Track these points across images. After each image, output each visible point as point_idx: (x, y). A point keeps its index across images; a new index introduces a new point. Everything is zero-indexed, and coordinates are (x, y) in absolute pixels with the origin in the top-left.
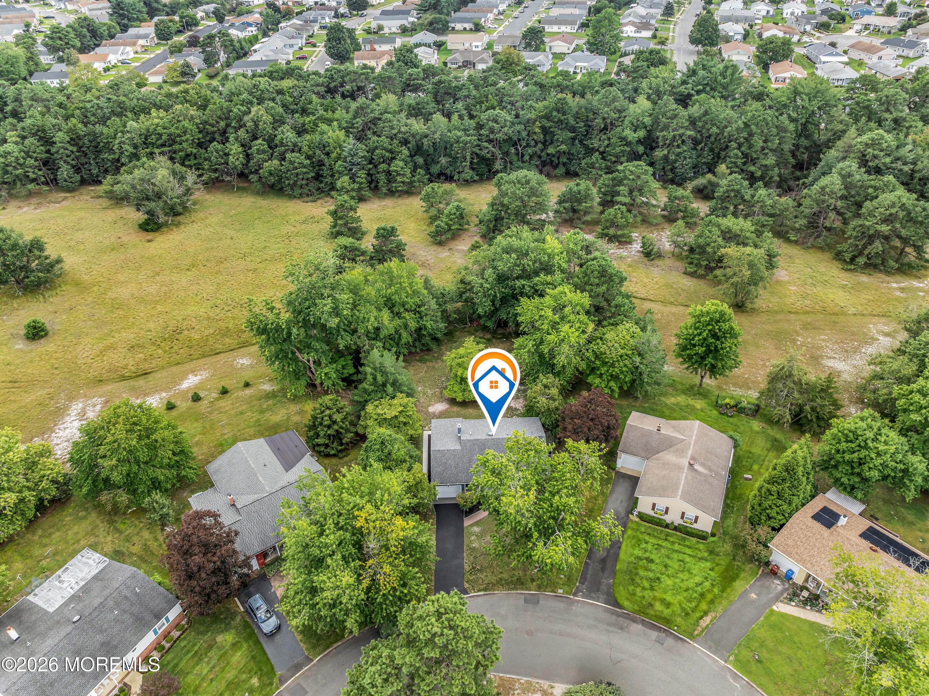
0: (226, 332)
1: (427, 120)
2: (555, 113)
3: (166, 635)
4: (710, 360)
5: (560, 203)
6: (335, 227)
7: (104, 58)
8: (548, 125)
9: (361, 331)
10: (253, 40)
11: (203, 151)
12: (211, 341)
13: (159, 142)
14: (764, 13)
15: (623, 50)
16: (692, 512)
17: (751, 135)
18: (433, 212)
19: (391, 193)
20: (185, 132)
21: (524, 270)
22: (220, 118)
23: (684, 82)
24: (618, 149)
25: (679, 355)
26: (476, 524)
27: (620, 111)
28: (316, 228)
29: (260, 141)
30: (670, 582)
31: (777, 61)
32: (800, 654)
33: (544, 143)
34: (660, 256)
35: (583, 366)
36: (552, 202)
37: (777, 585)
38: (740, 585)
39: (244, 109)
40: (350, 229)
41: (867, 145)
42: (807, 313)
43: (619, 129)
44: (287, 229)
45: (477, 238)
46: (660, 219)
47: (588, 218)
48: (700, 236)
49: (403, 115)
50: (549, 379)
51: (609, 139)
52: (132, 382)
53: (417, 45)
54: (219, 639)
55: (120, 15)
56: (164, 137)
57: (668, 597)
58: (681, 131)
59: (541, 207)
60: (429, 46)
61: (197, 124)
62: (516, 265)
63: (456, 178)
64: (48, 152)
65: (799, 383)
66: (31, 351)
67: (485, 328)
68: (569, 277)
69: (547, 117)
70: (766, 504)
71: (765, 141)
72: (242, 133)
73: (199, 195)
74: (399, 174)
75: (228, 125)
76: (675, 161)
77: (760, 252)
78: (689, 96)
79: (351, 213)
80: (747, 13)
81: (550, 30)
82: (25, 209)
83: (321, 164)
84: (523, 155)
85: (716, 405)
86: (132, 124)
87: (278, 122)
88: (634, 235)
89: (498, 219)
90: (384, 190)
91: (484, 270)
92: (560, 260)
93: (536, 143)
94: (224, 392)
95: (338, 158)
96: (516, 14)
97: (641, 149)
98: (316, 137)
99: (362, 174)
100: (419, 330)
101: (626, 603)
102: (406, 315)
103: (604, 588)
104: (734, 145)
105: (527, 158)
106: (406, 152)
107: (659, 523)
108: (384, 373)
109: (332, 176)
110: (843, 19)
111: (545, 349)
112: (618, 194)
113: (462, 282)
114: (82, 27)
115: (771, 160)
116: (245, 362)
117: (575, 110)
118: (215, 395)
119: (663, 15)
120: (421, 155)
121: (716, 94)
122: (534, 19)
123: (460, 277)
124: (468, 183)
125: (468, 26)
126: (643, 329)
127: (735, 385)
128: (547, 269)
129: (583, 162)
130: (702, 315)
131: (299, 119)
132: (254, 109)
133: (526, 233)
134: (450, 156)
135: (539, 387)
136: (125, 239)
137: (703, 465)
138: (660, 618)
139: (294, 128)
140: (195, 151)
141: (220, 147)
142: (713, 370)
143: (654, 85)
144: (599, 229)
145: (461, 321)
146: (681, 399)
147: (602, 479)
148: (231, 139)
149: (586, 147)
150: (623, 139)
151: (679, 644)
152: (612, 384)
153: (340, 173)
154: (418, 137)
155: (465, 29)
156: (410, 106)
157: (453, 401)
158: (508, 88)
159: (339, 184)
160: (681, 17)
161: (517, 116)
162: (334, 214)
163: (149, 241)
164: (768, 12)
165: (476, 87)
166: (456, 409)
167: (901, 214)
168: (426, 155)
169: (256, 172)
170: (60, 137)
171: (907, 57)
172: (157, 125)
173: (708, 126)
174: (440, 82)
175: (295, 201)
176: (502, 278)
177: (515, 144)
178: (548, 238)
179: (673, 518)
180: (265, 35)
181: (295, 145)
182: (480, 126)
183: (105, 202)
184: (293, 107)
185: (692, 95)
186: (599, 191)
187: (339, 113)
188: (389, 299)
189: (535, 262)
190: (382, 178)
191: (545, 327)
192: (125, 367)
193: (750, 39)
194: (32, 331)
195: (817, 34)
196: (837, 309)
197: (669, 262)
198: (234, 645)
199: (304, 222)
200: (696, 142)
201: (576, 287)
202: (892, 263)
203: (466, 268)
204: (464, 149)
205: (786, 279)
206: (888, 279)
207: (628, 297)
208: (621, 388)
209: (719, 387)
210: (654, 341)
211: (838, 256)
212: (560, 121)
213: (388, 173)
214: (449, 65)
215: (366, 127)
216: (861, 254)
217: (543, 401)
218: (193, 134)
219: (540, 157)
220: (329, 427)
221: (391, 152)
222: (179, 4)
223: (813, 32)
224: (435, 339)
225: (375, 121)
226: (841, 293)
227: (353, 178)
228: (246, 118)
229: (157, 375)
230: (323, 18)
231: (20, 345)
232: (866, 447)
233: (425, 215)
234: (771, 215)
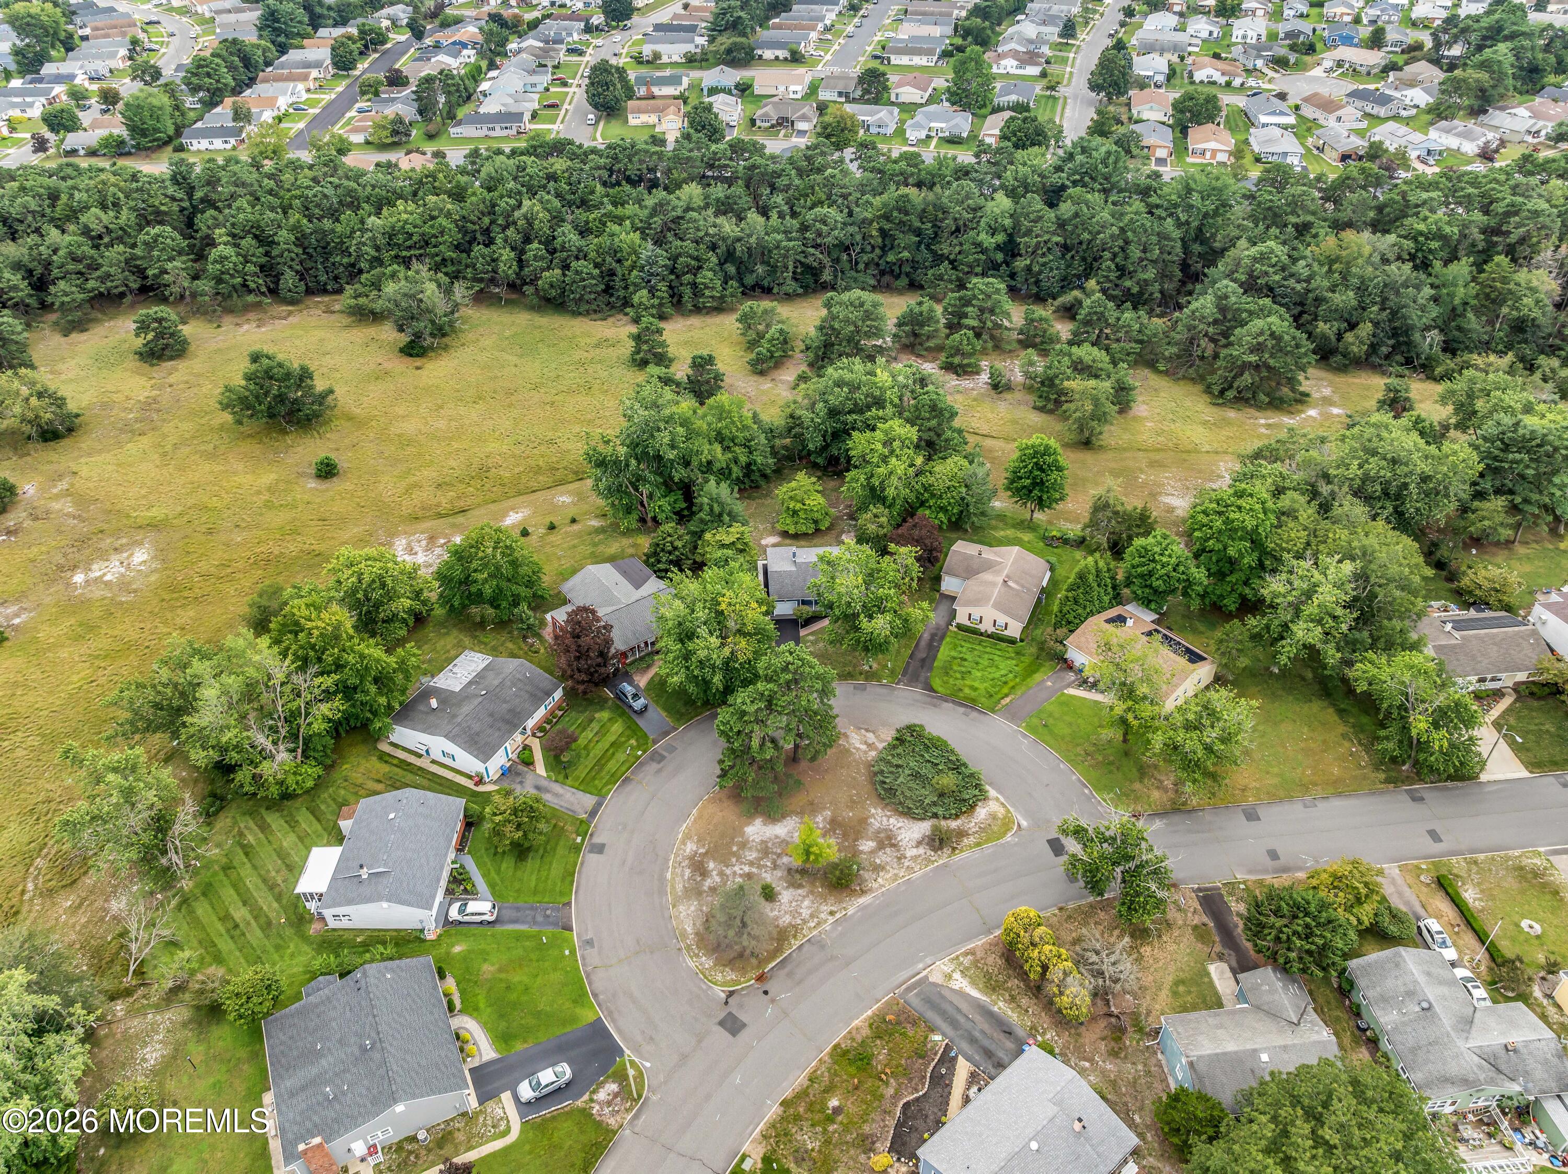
0: (538, 470)
1: (740, 219)
2: (895, 214)
3: (552, 713)
4: (1036, 492)
5: (899, 325)
6: (638, 353)
7: (271, 102)
8: (887, 227)
9: (695, 463)
10: (476, 75)
11: (464, 255)
12: (524, 479)
13: (408, 243)
14: (1205, 34)
15: (996, 101)
16: (1002, 619)
17: (1127, 242)
18: (752, 335)
19: (698, 310)
20: (442, 233)
21: (856, 404)
22: (483, 214)
23: (1059, 169)
24: (971, 258)
25: (1008, 488)
26: (812, 634)
27: (975, 210)
28: (613, 353)
29: (535, 245)
30: (979, 674)
31: (1200, 124)
32: (1080, 721)
33: (883, 248)
34: (1009, 388)
35: (912, 497)
36: (890, 325)
37: (1071, 676)
38: (1038, 677)
39: (512, 202)
40: (655, 355)
41: (1255, 259)
42: (1158, 450)
43: (972, 233)
44: (578, 355)
45: (804, 368)
46: (1015, 345)
47: (931, 344)
48: (1050, 368)
49: (710, 211)
50: (879, 509)
51: (961, 244)
52: (451, 520)
53: (713, 91)
54: (597, 715)
55: (275, 29)
56: (415, 238)
57: (976, 684)
58: (1046, 237)
59: (877, 333)
60: (730, 93)
61: (456, 221)
62: (847, 399)
63: (775, 290)
64: (267, 254)
65: (1116, 513)
66: (327, 490)
67: (815, 466)
68: (900, 412)
69: (887, 217)
70: (1065, 610)
71: (1144, 251)
72: (511, 232)
73: (469, 312)
74: (707, 287)
75: (493, 222)
76: (1040, 272)
77: (1106, 385)
78: (1063, 188)
79: (657, 336)
80: (1181, 37)
81: (898, 62)
82: (246, 327)
83: (612, 273)
84: (857, 263)
85: (1044, 538)
86: (372, 221)
87: (557, 219)
88: (984, 364)
89: (828, 345)
90: (689, 306)
91: (814, 404)
92: (891, 395)
93: (873, 247)
94: (552, 527)
95: (633, 267)
96: (850, 29)
97: (1000, 257)
98: (604, 240)
99: (662, 286)
100: (749, 465)
101: (940, 689)
102: (737, 449)
103: (922, 679)
104: (1107, 255)
105: (861, 266)
106: (714, 259)
107: (975, 632)
108: (721, 504)
109: (626, 288)
110: (1311, 49)
111: (876, 482)
112: (966, 316)
113: (792, 416)
114: (231, 54)
115: (1150, 274)
116: (566, 499)
117: (920, 208)
118: (542, 531)
119: (1060, 36)
120: (733, 263)
121: (1097, 186)
122: (876, 39)
123: (789, 411)
124: (789, 297)
125: (782, 54)
126: (971, 463)
127: (1066, 520)
128: (879, 403)
129: (930, 272)
130: (1027, 448)
131: (582, 215)
132: (526, 203)
133: (858, 365)
134: (768, 264)
135: (869, 515)
136: (388, 365)
137: (1017, 582)
138: (966, 698)
139: (576, 228)
140: (454, 255)
141: (486, 251)
142: (1041, 504)
143: (1020, 175)
144: (943, 357)
145: (790, 458)
146: (1010, 533)
147: (919, 579)
148: (499, 241)
149: (934, 253)
150: (978, 245)
151: (982, 717)
152: (941, 515)
153: (635, 284)
154: (729, 242)
155: (777, 58)
156: (718, 200)
157: (785, 534)
158: (839, 176)
159: (636, 299)
160: (1088, 38)
161: (850, 214)
162: (637, 338)
163: (418, 368)
164: (1211, 33)
165: (800, 173)
166: (788, 541)
167: (1270, 344)
168: (739, 264)
169: (533, 282)
170: (284, 236)
171: (1378, 117)
172: (406, 222)
173: (1079, 231)
174: (754, 167)
175: (580, 319)
176: (833, 413)
177: (847, 249)
178: (878, 371)
179: (987, 627)
180: (492, 66)
181: (580, 250)
182: (804, 228)
183: (346, 320)
184: (568, 197)
185: (1067, 187)
186: (946, 309)
187: (630, 209)
188: (719, 433)
189: (867, 396)
190: (687, 291)
191: (875, 460)
192: (438, 505)
193: (1176, 81)
194: (324, 469)
195: (1271, 74)
196: (1190, 447)
197: (1018, 395)
198: (610, 719)
199: (597, 346)
200: (1066, 248)
201: (908, 421)
202: (1262, 397)
203: (795, 402)
204: (785, 257)
205: (1145, 414)
206: (1258, 414)
207: (960, 431)
208: (949, 520)
209: (1050, 522)
210: (981, 472)
211: (1208, 390)
212: (901, 222)
213: (694, 285)
214: (758, 123)
215: (666, 228)
216: (1231, 387)
217: (872, 528)
218: (453, 235)
219: (878, 265)
220: (670, 553)
221: (697, 259)
222: (349, 5)
223: (1265, 70)
224: (764, 476)
225: (677, 220)
226: (1201, 429)
227: (652, 291)
228: (517, 214)
229: (476, 512)
230: (570, 35)
231: (312, 484)
232: (1154, 561)
233: (741, 338)
234: (1140, 342)
